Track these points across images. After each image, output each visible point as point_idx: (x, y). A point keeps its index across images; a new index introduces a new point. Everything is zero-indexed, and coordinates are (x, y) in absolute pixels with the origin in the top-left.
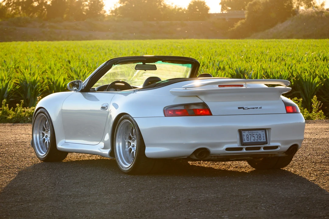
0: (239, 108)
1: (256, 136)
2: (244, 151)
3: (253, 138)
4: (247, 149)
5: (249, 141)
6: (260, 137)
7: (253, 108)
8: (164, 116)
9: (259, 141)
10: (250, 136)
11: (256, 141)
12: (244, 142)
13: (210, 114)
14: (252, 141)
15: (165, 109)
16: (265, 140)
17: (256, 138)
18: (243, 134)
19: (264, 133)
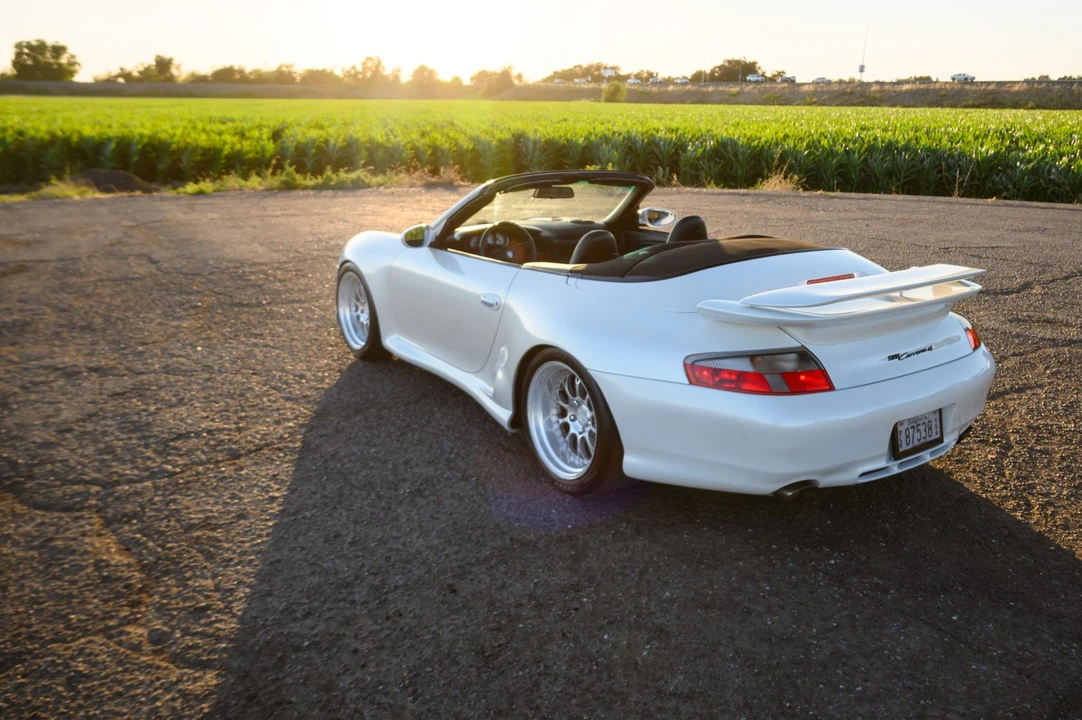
0: (892, 358)
1: (922, 428)
2: (896, 470)
3: (917, 436)
4: (900, 465)
5: (910, 446)
6: (930, 429)
7: (918, 353)
8: (687, 382)
9: (929, 439)
10: (911, 431)
11: (922, 441)
12: (901, 450)
13: (831, 388)
14: (916, 443)
15: (689, 362)
16: (939, 435)
17: (923, 434)
18: (899, 428)
19: (937, 415)
